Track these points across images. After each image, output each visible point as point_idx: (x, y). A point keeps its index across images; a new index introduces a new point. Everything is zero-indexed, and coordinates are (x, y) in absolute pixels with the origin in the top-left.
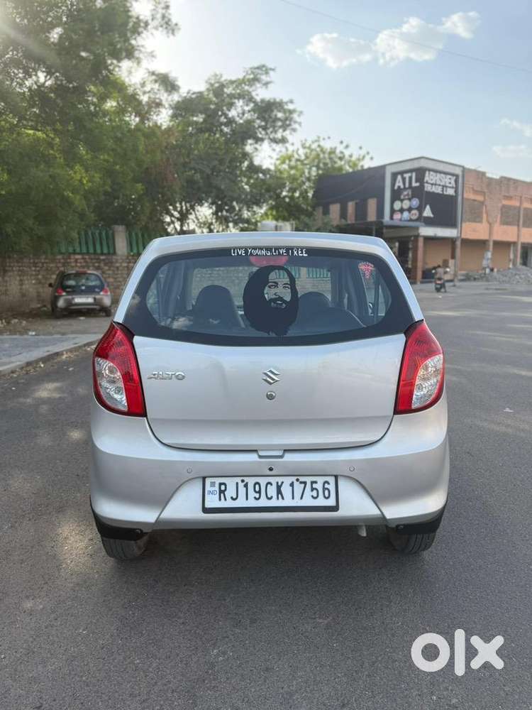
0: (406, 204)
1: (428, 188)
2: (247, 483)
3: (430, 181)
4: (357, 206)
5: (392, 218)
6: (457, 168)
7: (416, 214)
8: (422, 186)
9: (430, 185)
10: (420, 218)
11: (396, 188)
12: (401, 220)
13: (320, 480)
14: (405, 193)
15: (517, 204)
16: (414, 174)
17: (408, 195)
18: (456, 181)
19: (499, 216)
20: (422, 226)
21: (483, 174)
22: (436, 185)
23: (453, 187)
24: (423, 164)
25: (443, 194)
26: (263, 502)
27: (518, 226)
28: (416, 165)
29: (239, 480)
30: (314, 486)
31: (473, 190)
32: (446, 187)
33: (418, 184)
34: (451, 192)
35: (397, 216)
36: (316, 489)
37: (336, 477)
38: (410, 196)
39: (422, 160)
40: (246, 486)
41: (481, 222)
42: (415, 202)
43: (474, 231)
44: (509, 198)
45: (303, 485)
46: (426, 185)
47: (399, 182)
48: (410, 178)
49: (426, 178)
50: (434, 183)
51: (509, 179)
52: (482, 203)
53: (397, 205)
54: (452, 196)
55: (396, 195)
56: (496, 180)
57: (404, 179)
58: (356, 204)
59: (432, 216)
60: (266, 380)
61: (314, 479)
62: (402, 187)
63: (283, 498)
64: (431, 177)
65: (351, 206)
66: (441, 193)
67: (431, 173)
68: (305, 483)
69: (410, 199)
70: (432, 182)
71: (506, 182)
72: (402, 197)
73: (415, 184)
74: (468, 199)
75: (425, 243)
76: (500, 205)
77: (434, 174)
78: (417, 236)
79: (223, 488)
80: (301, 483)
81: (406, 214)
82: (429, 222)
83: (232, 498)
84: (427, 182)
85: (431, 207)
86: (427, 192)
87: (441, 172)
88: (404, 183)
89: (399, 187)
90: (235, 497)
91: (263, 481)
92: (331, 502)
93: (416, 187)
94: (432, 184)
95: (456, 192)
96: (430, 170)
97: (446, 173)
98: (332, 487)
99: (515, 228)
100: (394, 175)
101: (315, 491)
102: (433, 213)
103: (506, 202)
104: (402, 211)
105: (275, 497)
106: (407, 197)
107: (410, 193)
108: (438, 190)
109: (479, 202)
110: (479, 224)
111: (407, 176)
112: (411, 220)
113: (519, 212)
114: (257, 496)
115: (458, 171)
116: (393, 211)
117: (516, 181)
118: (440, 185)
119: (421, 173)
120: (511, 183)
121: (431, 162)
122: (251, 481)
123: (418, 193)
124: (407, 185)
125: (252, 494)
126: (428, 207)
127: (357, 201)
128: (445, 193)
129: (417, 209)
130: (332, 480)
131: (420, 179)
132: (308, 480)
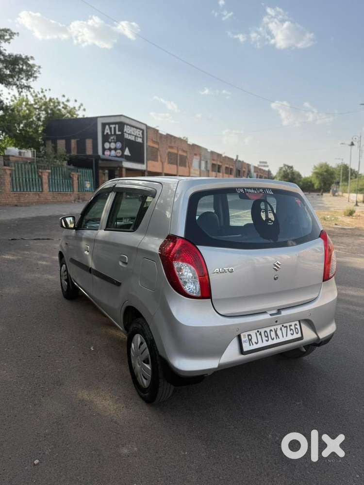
0: (113, 145)
1: (126, 136)
2: (260, 332)
3: (127, 132)
4: (78, 143)
5: (103, 153)
6: (143, 125)
7: (120, 153)
8: (122, 135)
9: (127, 135)
10: (123, 156)
11: (105, 133)
12: (110, 156)
13: (293, 324)
14: (112, 138)
15: (176, 152)
16: (117, 126)
17: (114, 139)
18: (143, 134)
19: (167, 158)
20: (124, 161)
21: (157, 131)
22: (131, 135)
23: (141, 137)
24: (122, 120)
25: (135, 141)
26: (271, 342)
27: (177, 165)
28: (118, 120)
29: (256, 331)
30: (291, 327)
31: (152, 141)
32: (137, 137)
33: (120, 133)
34: (140, 140)
35: (107, 153)
36: (292, 329)
37: (299, 321)
38: (115, 141)
39: (122, 118)
40: (260, 334)
41: (157, 161)
42: (119, 145)
43: (154, 166)
44: (171, 147)
45: (286, 328)
46: (125, 134)
47: (107, 130)
48: (115, 128)
49: (125, 130)
50: (130, 134)
51: (171, 136)
52: (158, 149)
53: (107, 145)
54: (141, 143)
55: (106, 139)
56: (164, 135)
57: (110, 128)
58: (77, 141)
59: (130, 155)
60: (275, 269)
61: (290, 324)
62: (109, 133)
63: (279, 338)
64: (128, 129)
65: (73, 142)
66: (134, 140)
67: (128, 126)
68: (286, 327)
69: (115, 143)
70: (129, 132)
71: (169, 137)
72: (110, 140)
73: (118, 133)
74: (149, 146)
75: (126, 172)
76: (167, 151)
77: (130, 127)
78: (121, 168)
79: (250, 337)
80: (285, 327)
81: (113, 152)
82: (128, 159)
83: (255, 343)
84: (126, 132)
85: (129, 149)
86: (126, 139)
87: (134, 127)
88: (111, 131)
89: (107, 133)
90: (256, 342)
91: (268, 330)
92: (299, 335)
93: (119, 135)
94: (129, 134)
95: (143, 140)
96: (127, 125)
97: (137, 128)
98: (298, 327)
99: (175, 166)
100: (104, 125)
101: (292, 331)
102: (130, 153)
103: (170, 150)
104: (110, 149)
105: (275, 338)
106: (113, 141)
107: (115, 138)
108: (132, 138)
109: (156, 148)
110: (156, 162)
111: (113, 126)
112: (117, 156)
113: (177, 157)
114: (267, 339)
115: (144, 127)
116: (104, 150)
117: (175, 138)
118: (133, 135)
119: (121, 125)
120: (173, 138)
121: (128, 119)
122: (262, 331)
123: (120, 138)
124: (113, 133)
125: (264, 339)
126: (127, 149)
127: (78, 139)
128: (137, 141)
129: (120, 149)
130: (297, 323)
131: (121, 129)
132: (288, 325)
